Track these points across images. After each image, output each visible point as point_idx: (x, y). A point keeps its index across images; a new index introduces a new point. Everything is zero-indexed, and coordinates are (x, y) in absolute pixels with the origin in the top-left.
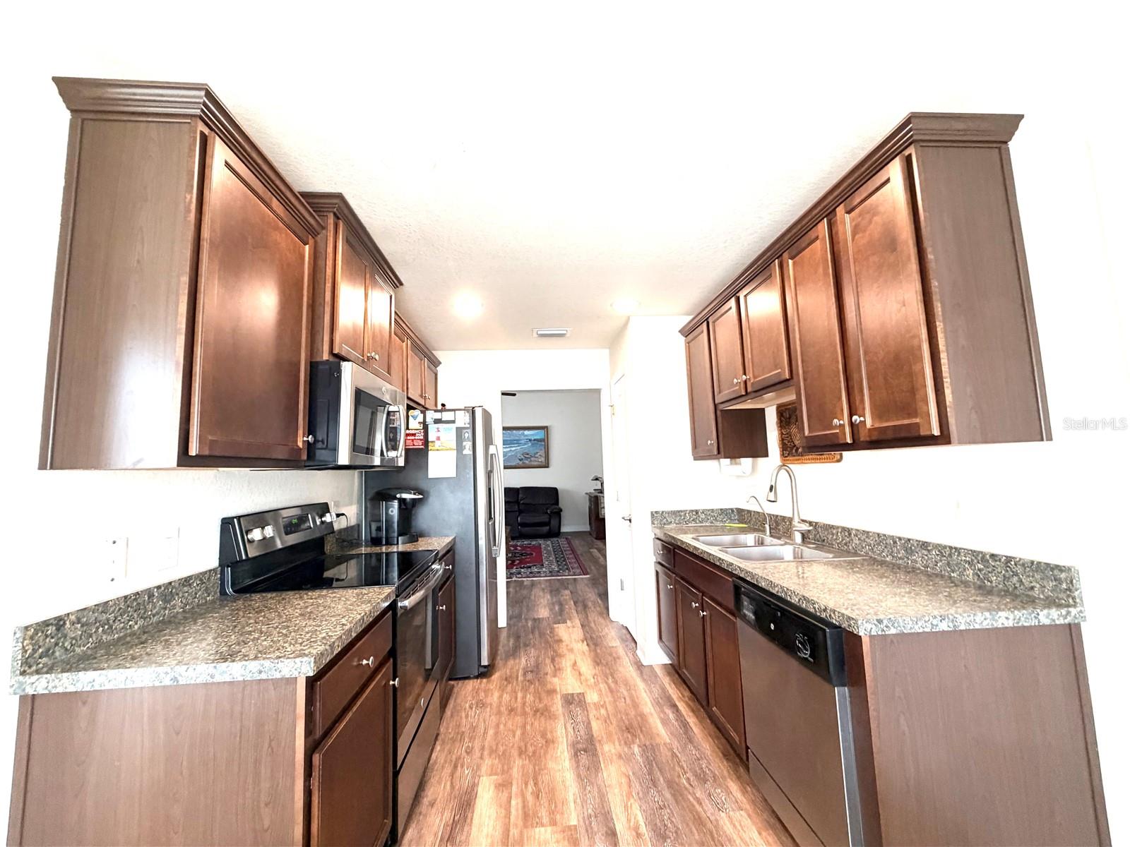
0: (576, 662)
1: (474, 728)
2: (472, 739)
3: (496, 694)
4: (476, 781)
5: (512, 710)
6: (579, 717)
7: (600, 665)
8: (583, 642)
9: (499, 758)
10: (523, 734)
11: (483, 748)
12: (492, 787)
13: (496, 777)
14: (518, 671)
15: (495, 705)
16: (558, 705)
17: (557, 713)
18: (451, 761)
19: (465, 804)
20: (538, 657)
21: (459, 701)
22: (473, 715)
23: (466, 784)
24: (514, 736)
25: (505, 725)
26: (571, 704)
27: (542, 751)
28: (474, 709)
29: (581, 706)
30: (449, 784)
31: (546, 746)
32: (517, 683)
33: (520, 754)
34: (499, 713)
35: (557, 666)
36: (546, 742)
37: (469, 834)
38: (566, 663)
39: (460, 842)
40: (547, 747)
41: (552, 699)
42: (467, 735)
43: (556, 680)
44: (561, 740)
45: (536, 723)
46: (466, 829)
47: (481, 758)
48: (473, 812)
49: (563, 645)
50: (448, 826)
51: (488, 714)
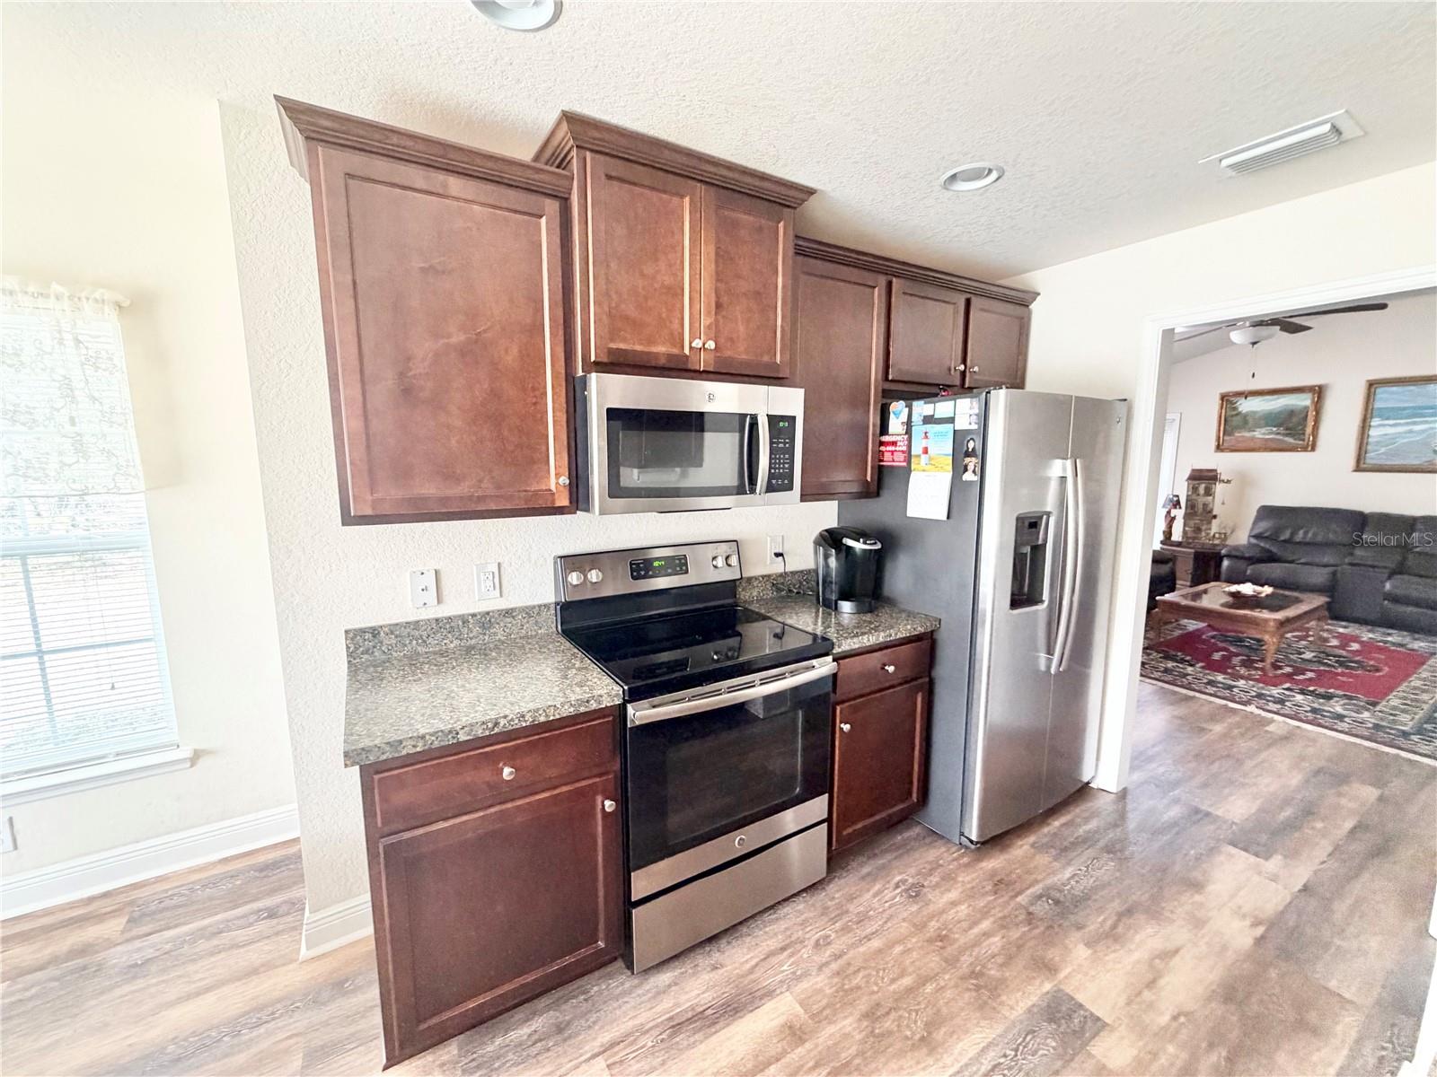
0: (1177, 951)
1: (863, 918)
2: (845, 929)
3: (953, 895)
4: (778, 991)
5: (942, 938)
6: (1036, 1059)
7: (1233, 1007)
8: (1255, 924)
9: (837, 992)
10: (910, 990)
11: (837, 957)
12: (782, 1020)
13: (802, 1011)
14: (1036, 882)
15: (931, 908)
16: (1025, 998)
17: (1005, 1011)
18: (790, 937)
19: (732, 1008)
20: (1103, 886)
21: (896, 863)
22: (887, 898)
23: (769, 981)
24: (893, 981)
25: (904, 952)
26: (1051, 1020)
27: (898, 1045)
28: (899, 890)
29: (1064, 1044)
30: (753, 962)
31: (913, 1045)
32: (1007, 903)
33: (866, 1015)
34: (921, 927)
35: (1120, 929)
36: (922, 1039)
37: (691, 1046)
38: (1147, 939)
39: (677, 1043)
40: (914, 1047)
41: (1030, 979)
42: (846, 919)
43: (1081, 952)
44: (948, 1060)
45: (948, 994)
46: (698, 1036)
47: (820, 968)
48: (728, 1025)
49: (1189, 900)
50: (693, 1009)
51: (905, 914)
